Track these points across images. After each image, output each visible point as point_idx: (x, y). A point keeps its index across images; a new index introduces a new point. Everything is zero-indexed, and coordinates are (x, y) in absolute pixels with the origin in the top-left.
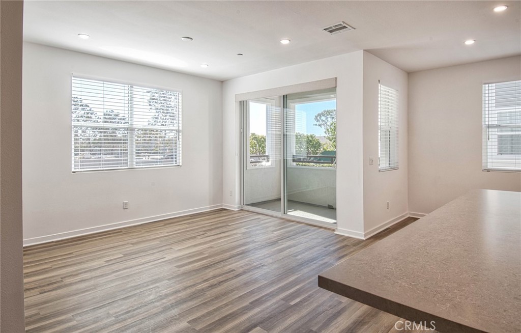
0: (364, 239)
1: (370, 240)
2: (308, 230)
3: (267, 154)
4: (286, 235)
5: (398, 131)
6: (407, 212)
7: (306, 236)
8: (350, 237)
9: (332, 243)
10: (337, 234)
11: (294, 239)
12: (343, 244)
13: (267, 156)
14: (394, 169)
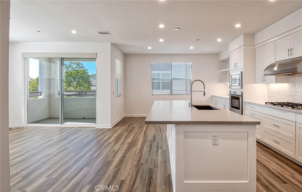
0: (111, 128)
1: (114, 128)
2: (81, 129)
3: (39, 91)
4: (70, 134)
5: (121, 79)
6: (124, 115)
7: (82, 132)
8: (104, 129)
9: (97, 132)
10: (97, 129)
11: (75, 134)
12: (102, 132)
13: (40, 92)
14: (120, 96)
